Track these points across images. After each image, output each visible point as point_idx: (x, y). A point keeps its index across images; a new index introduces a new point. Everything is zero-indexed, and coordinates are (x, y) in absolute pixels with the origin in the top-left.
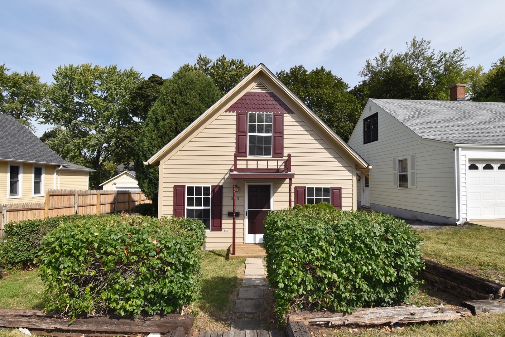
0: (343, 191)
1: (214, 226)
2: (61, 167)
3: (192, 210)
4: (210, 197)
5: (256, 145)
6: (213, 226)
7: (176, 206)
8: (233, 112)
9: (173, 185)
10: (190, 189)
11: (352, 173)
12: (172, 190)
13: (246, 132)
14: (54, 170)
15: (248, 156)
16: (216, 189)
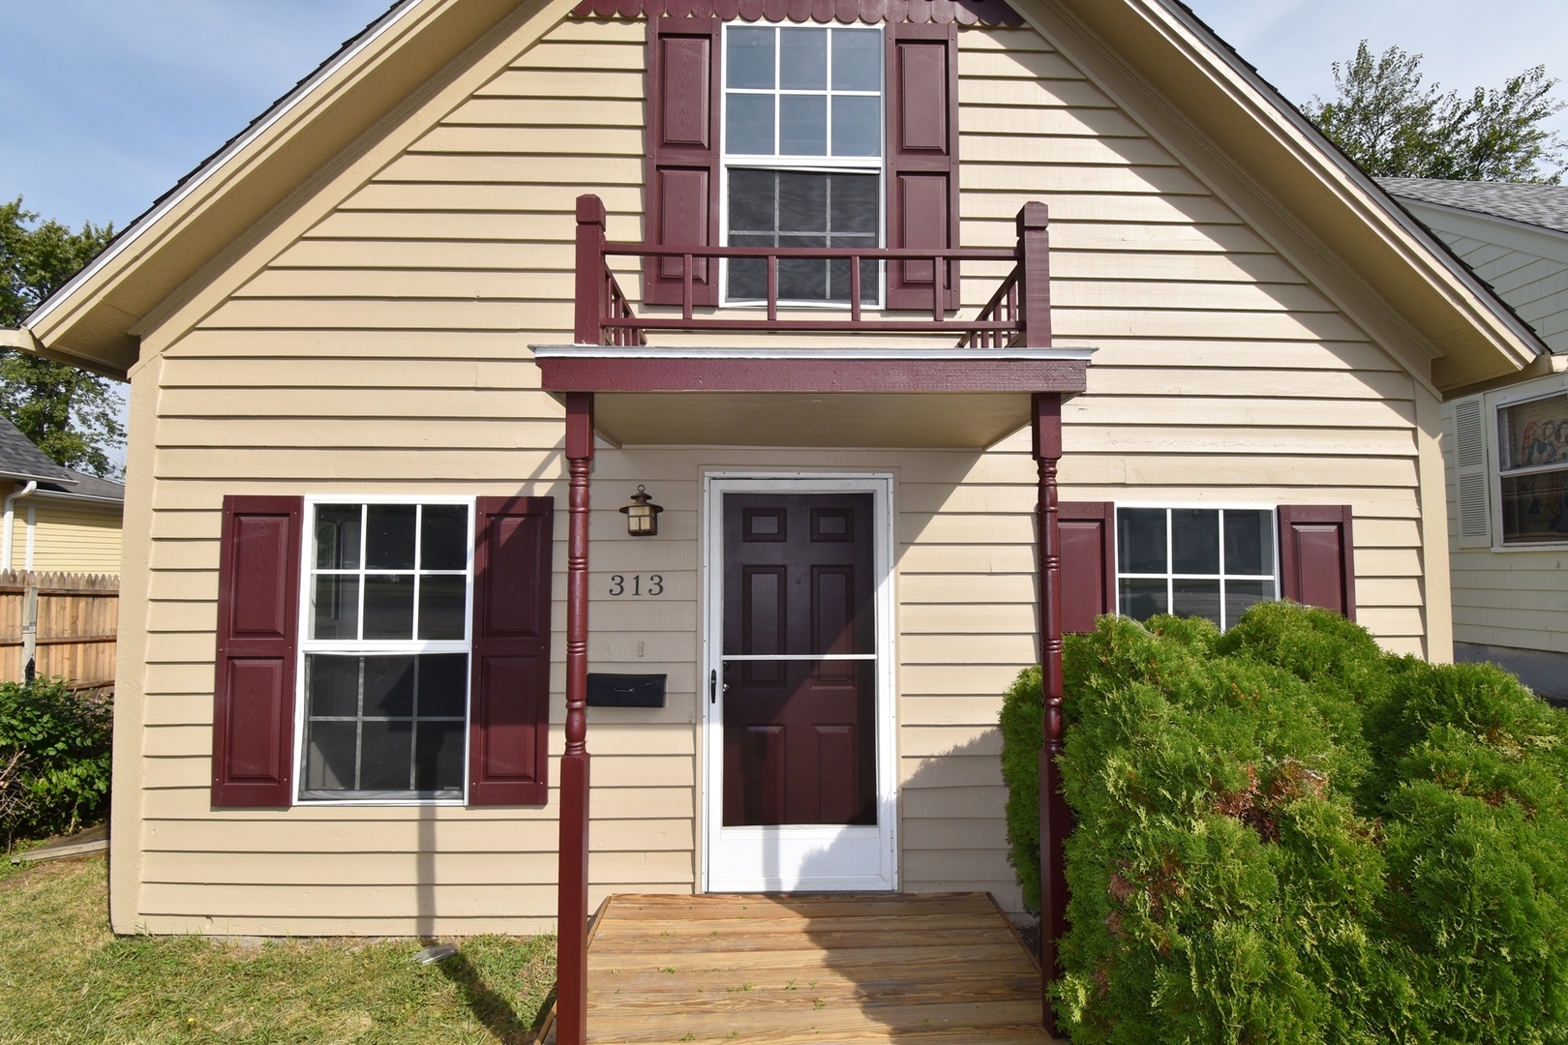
0: (1360, 534)
1: (492, 771)
2: (32, 485)
3: (348, 663)
4: (469, 573)
5: (777, 233)
6: (482, 772)
7: (238, 633)
8: (628, 19)
9: (214, 496)
10: (336, 520)
11: (1413, 416)
12: (214, 525)
13: (712, 148)
14: (4, 500)
15: (722, 303)
16: (507, 520)
